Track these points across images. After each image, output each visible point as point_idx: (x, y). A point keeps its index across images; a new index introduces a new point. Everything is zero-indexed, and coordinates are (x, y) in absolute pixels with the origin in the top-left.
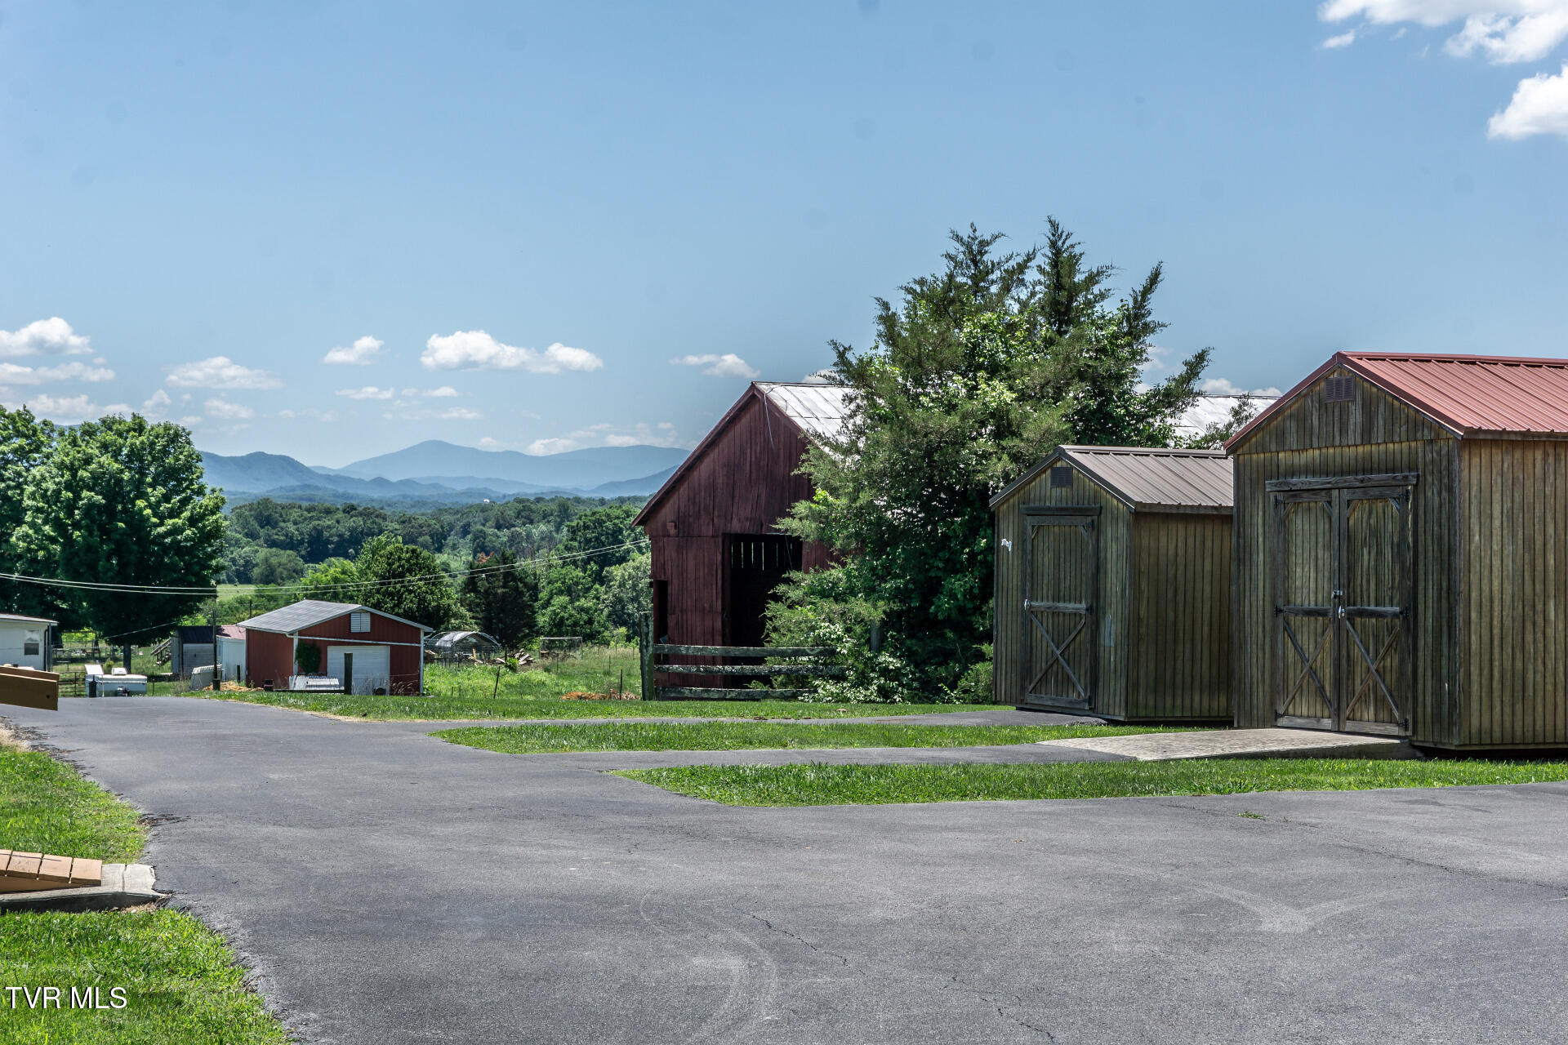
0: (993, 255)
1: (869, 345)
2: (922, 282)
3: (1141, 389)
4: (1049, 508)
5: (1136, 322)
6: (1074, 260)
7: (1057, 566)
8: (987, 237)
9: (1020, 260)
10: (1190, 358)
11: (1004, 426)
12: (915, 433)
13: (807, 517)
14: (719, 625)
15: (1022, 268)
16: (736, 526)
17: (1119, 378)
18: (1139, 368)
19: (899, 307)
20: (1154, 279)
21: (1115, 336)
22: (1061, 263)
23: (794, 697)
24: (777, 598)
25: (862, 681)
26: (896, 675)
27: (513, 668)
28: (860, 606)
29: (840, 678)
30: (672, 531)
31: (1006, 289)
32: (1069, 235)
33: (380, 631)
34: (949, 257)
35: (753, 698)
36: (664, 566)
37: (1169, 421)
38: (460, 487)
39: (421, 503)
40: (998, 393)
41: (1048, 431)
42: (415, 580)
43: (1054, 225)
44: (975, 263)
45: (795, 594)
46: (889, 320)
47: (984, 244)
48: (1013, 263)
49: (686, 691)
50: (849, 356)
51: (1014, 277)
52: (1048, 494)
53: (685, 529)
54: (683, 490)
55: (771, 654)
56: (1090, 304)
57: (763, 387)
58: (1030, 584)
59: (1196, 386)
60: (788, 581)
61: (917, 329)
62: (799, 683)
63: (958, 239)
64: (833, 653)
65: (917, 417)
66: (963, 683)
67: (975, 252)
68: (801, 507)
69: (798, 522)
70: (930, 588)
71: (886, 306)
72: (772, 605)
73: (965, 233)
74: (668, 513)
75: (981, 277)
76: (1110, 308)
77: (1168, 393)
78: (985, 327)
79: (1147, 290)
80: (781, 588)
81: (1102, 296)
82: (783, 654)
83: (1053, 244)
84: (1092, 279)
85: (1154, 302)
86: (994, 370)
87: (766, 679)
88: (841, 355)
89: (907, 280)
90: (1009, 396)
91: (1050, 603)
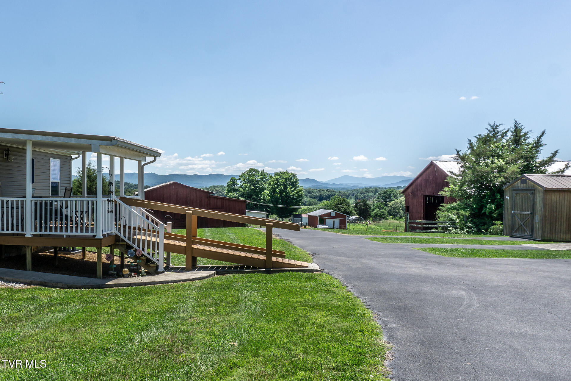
0: (500, 129)
1: (465, 150)
2: (480, 135)
3: (538, 160)
4: (520, 189)
5: (538, 144)
6: (521, 130)
7: (522, 203)
8: (498, 125)
9: (506, 130)
10: (553, 152)
11: (501, 170)
12: (478, 172)
13: (447, 191)
14: (422, 215)
15: (506, 132)
16: (427, 194)
17: (532, 158)
18: (538, 155)
19: (474, 141)
20: (543, 133)
21: (532, 148)
22: (517, 130)
23: (444, 232)
24: (439, 210)
25: (462, 229)
26: (471, 228)
27: (367, 224)
28: (462, 212)
29: (456, 228)
30: (411, 195)
31: (502, 137)
32: (520, 124)
33: (337, 216)
34: (487, 129)
35: (433, 232)
36: (408, 202)
37: (547, 168)
38: (352, 185)
39: (343, 189)
40: (501, 162)
41: (514, 171)
42: (344, 206)
43: (516, 121)
44: (494, 131)
45: (444, 209)
46: (471, 144)
47: (497, 126)
48: (504, 131)
49: (417, 230)
50: (460, 153)
51: (504, 135)
52: (520, 186)
53: (414, 194)
54: (414, 185)
55: (439, 222)
56: (525, 140)
57: (434, 162)
58: (514, 207)
59: (555, 159)
60: (442, 206)
61: (479, 147)
62: (445, 229)
63: (490, 125)
64: (455, 222)
65: (479, 168)
66: (489, 230)
67: (494, 128)
68: (446, 189)
69: (445, 192)
70: (482, 207)
71: (470, 141)
72: (438, 211)
73: (492, 124)
74: (409, 191)
75: (495, 135)
76: (531, 141)
77: (546, 161)
78: (496, 146)
79: (541, 136)
80: (440, 208)
81: (528, 138)
82: (441, 223)
83: (515, 126)
84: (526, 134)
85: (543, 139)
86: (499, 156)
87: (437, 228)
88: (458, 153)
89: (476, 134)
90: (503, 163)
91: (520, 212)
